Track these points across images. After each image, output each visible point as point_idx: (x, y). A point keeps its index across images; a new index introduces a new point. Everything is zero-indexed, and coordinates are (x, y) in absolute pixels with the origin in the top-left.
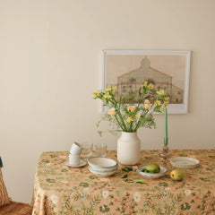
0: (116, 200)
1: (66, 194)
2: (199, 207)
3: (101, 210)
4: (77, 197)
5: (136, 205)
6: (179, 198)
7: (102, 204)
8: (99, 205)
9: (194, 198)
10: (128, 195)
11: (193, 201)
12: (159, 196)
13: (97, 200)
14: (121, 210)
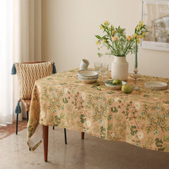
0: (72, 96)
1: (45, 86)
2: (124, 112)
3: (63, 101)
5: (83, 101)
6: (110, 102)
8: (62, 97)
9: (120, 104)
10: (78, 94)
11: (120, 107)
12: (97, 98)
13: (61, 93)
14: (74, 103)
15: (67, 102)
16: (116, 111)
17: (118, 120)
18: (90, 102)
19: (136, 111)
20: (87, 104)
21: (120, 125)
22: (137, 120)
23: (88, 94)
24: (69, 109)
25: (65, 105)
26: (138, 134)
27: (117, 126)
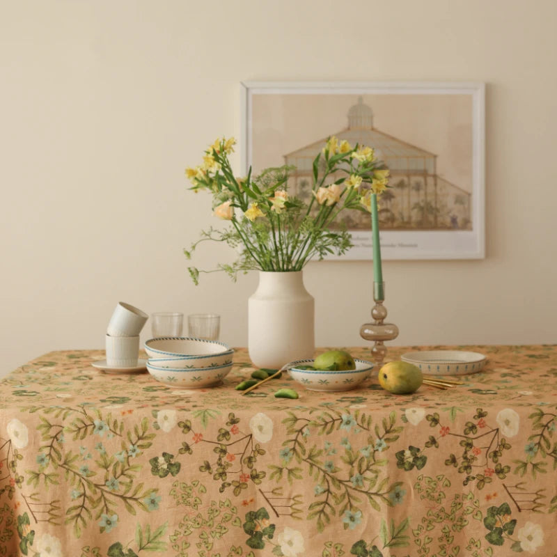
0: (198, 438)
1: (50, 417)
2: (453, 460)
3: (155, 469)
4: (84, 428)
5: (260, 451)
6: (389, 430)
7: (156, 450)
8: (148, 453)
9: (436, 431)
10: (234, 421)
11: (433, 441)
12: (329, 425)
13: (143, 438)
14: (215, 468)
15: (173, 468)
16: (419, 461)
17: (431, 496)
18: (295, 449)
19: (504, 445)
20: (278, 461)
21: (442, 515)
22: (511, 479)
23: (285, 414)
24: (185, 497)
25: (165, 484)
26: (521, 533)
27: (428, 522)
